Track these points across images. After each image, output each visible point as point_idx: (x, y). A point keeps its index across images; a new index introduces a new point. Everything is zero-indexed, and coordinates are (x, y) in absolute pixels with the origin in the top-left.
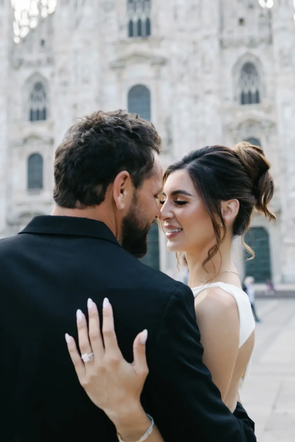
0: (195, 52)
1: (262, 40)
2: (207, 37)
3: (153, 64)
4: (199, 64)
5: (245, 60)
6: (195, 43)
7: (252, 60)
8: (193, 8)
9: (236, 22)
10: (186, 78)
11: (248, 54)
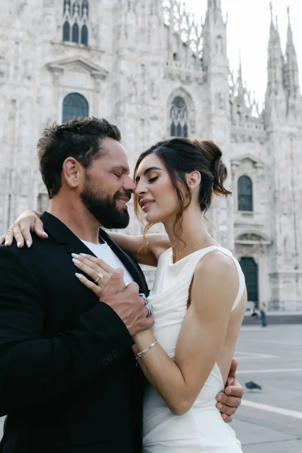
0: (143, 75)
1: (197, 79)
2: (155, 64)
3: (93, 76)
4: (146, 87)
5: (176, 94)
6: (143, 65)
7: (183, 95)
8: (142, 31)
9: (172, 56)
10: (133, 99)
11: (182, 89)
